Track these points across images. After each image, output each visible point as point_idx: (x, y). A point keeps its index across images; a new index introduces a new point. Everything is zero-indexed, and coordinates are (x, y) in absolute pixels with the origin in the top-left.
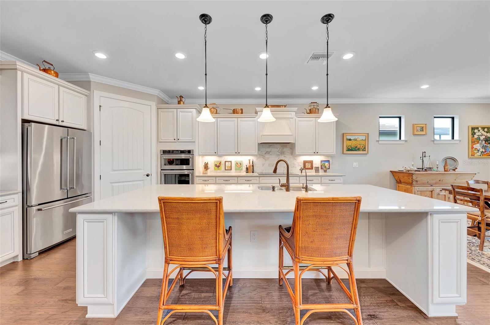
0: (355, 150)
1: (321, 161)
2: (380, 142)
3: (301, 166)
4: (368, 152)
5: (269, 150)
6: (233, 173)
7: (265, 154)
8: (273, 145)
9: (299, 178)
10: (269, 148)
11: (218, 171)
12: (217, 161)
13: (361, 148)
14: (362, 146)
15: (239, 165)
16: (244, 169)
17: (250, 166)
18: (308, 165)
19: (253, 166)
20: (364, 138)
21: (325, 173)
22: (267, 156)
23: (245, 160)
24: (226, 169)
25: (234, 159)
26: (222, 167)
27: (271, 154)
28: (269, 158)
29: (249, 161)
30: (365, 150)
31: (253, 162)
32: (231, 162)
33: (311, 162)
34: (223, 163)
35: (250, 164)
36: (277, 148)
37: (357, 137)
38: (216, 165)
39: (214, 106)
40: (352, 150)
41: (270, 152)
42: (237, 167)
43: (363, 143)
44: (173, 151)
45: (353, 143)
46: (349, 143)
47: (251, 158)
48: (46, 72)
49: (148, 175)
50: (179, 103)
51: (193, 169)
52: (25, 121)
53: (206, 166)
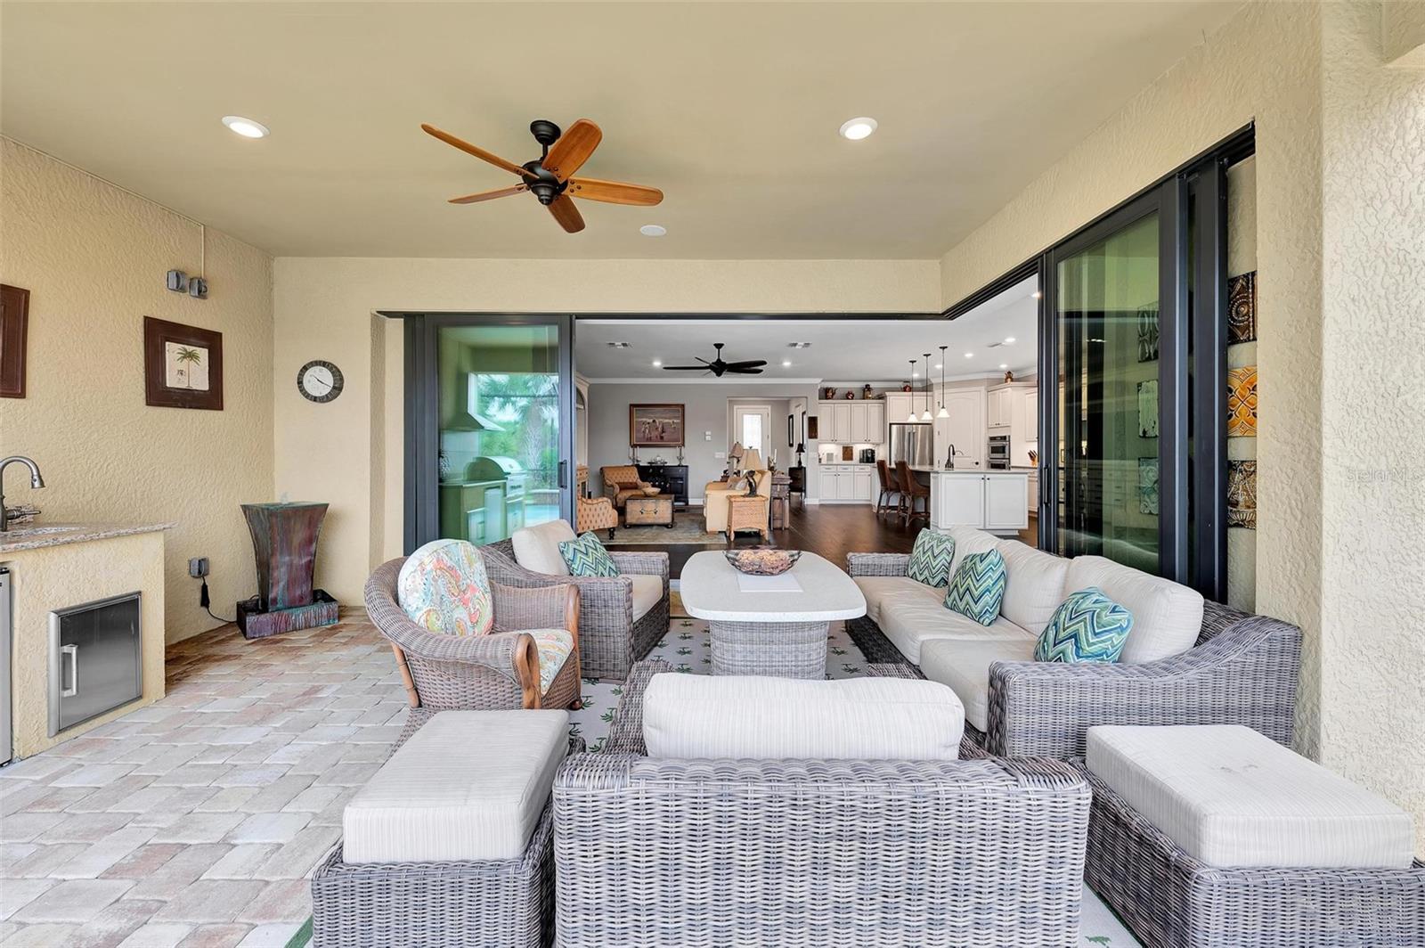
44: (995, 437)
48: (904, 390)
49: (977, 463)
50: (1006, 382)
51: (1009, 459)
52: (891, 424)
53: (1032, 455)
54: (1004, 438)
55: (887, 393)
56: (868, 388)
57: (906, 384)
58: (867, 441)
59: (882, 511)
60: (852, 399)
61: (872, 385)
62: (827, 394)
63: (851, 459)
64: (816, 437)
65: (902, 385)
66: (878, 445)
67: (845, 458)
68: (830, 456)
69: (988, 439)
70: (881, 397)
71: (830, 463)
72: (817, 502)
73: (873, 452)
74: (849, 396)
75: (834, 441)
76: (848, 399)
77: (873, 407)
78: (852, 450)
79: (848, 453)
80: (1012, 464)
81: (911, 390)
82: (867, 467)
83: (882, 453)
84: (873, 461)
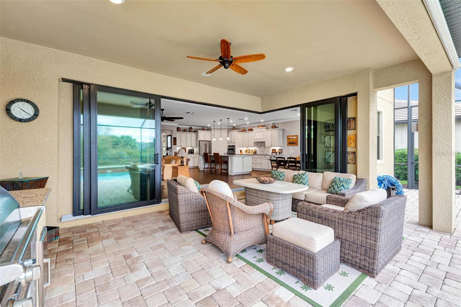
1: (279, 149)
6: (250, 154)
8: (262, 143)
11: (246, 153)
12: (246, 149)
15: (252, 150)
16: (253, 152)
17: (255, 151)
20: (296, 137)
21: (279, 155)
22: (261, 147)
23: (254, 149)
26: (248, 152)
30: (297, 144)
32: (250, 149)
33: (275, 150)
34: (248, 150)
37: (293, 137)
38: (245, 151)
39: (244, 128)
40: (291, 144)
41: (261, 145)
42: (251, 152)
43: (296, 140)
44: (230, 146)
46: (290, 140)
47: (256, 148)
48: (203, 130)
49: (225, 153)
50: (233, 130)
51: (235, 152)
52: (199, 141)
53: (241, 151)
54: (234, 146)
55: (199, 131)
56: (191, 128)
57: (203, 128)
58: (191, 146)
59: (205, 169)
60: (186, 131)
61: (193, 127)
62: (178, 129)
64: (176, 145)
65: (202, 128)
66: (194, 147)
69: (228, 146)
70: (196, 132)
73: (193, 150)
74: (185, 130)
75: (180, 146)
76: (185, 131)
77: (193, 135)
78: (186, 149)
80: (236, 154)
81: (205, 130)
82: (192, 155)
83: (196, 150)
84: (193, 153)
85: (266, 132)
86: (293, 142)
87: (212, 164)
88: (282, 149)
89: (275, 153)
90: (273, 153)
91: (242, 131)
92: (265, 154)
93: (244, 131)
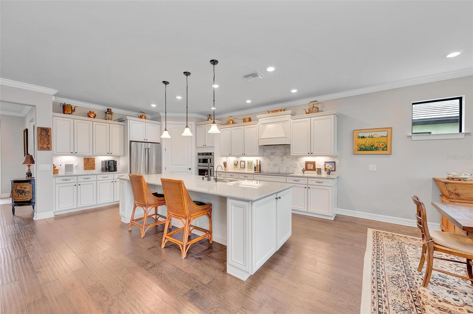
0: (371, 150)
1: (326, 162)
2: (413, 138)
3: (303, 167)
4: (391, 152)
5: (273, 151)
6: (246, 171)
7: (271, 155)
8: (277, 147)
9: (308, 179)
10: (274, 149)
11: (237, 169)
12: (235, 161)
13: (380, 147)
14: (381, 144)
15: (250, 164)
16: (254, 168)
17: (257, 165)
18: (310, 166)
19: (260, 165)
20: (384, 134)
21: (329, 175)
22: (272, 157)
23: (254, 160)
24: (241, 167)
25: (246, 159)
26: (239, 166)
27: (275, 155)
28: (274, 158)
29: (256, 161)
30: (386, 150)
31: (260, 162)
32: (244, 161)
33: (314, 163)
34: (239, 162)
35: (257, 163)
36: (281, 150)
37: (373, 134)
38: (235, 164)
39: (232, 118)
40: (366, 150)
41: (275, 153)
42: (249, 166)
43: (384, 140)
44: (203, 153)
45: (368, 142)
46: (362, 141)
47: (259, 158)
48: (141, 117)
49: (190, 169)
50: (208, 120)
51: (213, 166)
52: (131, 141)
53: (225, 164)
54: (211, 154)
55: (128, 118)
56: (109, 112)
57: (141, 113)
58: (108, 154)
60: (94, 117)
61: (113, 110)
62: (66, 109)
63: (93, 168)
64: (48, 148)
66: (118, 157)
67: (86, 168)
68: (69, 167)
69: (196, 153)
70: (121, 120)
71: (69, 173)
72: (50, 215)
73: (115, 162)
74: (90, 114)
75: (72, 153)
76: (89, 117)
77: (116, 128)
78: (94, 161)
79: (89, 163)
81: (145, 118)
82: (110, 175)
83: (122, 163)
84: (115, 170)
85: (294, 123)
86: (373, 146)
87: (159, 208)
88: (335, 162)
89: (314, 169)
90: (307, 169)
91: (228, 123)
92: (283, 171)
93: (232, 123)
